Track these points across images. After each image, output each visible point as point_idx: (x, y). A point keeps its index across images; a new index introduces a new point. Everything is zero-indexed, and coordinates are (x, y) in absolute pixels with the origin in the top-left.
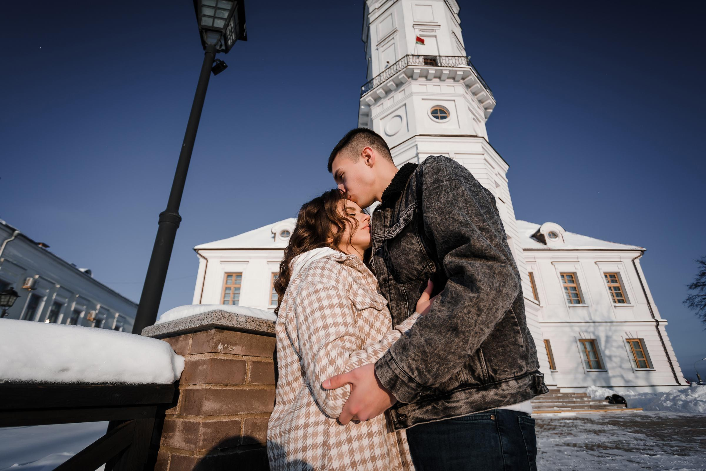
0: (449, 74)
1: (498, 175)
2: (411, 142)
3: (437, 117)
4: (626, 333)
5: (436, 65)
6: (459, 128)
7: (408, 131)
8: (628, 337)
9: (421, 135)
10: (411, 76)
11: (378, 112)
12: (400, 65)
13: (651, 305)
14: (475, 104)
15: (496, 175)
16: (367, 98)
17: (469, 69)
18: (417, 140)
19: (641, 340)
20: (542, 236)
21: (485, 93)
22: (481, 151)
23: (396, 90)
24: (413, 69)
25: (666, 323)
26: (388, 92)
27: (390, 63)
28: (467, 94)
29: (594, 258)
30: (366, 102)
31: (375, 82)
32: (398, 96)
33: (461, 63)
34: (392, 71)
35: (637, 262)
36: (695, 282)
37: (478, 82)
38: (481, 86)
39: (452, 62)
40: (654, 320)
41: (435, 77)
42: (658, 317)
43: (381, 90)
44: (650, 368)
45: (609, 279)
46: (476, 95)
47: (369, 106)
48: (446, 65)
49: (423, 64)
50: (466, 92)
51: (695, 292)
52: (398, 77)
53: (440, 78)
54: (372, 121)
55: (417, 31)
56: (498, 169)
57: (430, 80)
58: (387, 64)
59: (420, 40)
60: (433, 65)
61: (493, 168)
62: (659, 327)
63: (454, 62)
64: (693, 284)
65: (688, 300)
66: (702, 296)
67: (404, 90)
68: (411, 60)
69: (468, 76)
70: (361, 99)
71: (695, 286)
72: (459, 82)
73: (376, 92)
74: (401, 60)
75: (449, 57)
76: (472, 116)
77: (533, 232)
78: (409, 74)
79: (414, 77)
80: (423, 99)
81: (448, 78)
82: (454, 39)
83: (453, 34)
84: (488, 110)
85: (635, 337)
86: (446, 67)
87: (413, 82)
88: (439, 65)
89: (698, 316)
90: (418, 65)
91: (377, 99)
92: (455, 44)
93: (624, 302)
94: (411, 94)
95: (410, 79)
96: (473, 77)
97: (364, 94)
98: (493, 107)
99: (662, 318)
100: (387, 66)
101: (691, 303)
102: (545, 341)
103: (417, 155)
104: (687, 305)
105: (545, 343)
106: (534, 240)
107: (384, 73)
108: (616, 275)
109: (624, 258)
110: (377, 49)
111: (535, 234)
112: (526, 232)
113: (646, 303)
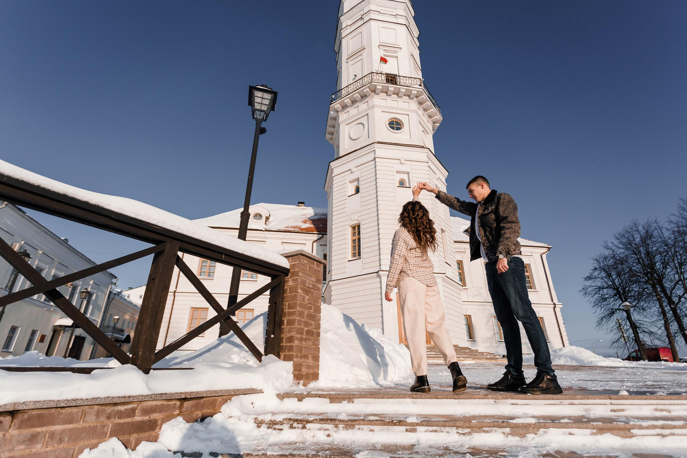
0: (406, 92)
1: (439, 180)
2: (370, 148)
3: (393, 128)
5: (396, 84)
6: (411, 138)
7: (369, 138)
9: (379, 143)
10: (374, 91)
11: (345, 118)
12: (366, 80)
13: (551, 291)
14: (425, 119)
15: (437, 179)
16: (336, 105)
17: (422, 90)
18: (375, 146)
21: (434, 110)
22: (426, 159)
23: (360, 101)
24: (376, 86)
25: (561, 306)
26: (354, 102)
27: (357, 76)
28: (419, 110)
30: (335, 108)
31: (344, 92)
32: (362, 106)
33: (416, 84)
34: (358, 85)
35: (544, 256)
36: (589, 276)
37: (428, 101)
38: (431, 104)
39: (408, 82)
40: (553, 303)
41: (394, 94)
42: (556, 301)
43: (348, 100)
46: (427, 111)
47: (337, 112)
48: (403, 84)
49: (385, 82)
50: (418, 108)
51: (589, 283)
52: (363, 90)
53: (398, 94)
54: (339, 125)
55: (382, 51)
56: (439, 175)
57: (390, 96)
58: (355, 76)
59: (384, 60)
60: (393, 84)
61: (436, 174)
62: (556, 309)
63: (410, 83)
64: (588, 277)
65: (583, 289)
66: (594, 286)
67: (367, 101)
68: (375, 78)
69: (421, 95)
70: (331, 106)
71: (589, 278)
72: (413, 100)
73: (343, 101)
74: (366, 76)
75: (407, 78)
76: (421, 128)
78: (373, 89)
79: (376, 92)
80: (382, 111)
81: (404, 95)
82: (412, 61)
83: (412, 56)
84: (436, 124)
86: (404, 86)
87: (375, 96)
88: (398, 83)
89: (590, 302)
90: (380, 82)
91: (344, 107)
92: (413, 65)
93: (531, 288)
94: (373, 106)
95: (373, 93)
96: (425, 96)
97: (334, 102)
98: (440, 122)
99: (559, 302)
100: (355, 78)
101: (585, 292)
102: (468, 317)
103: (375, 159)
104: (582, 293)
105: (467, 318)
106: (466, 234)
107: (352, 85)
108: (527, 266)
109: (535, 253)
110: (347, 62)
111: (467, 229)
112: (460, 227)
113: (548, 289)
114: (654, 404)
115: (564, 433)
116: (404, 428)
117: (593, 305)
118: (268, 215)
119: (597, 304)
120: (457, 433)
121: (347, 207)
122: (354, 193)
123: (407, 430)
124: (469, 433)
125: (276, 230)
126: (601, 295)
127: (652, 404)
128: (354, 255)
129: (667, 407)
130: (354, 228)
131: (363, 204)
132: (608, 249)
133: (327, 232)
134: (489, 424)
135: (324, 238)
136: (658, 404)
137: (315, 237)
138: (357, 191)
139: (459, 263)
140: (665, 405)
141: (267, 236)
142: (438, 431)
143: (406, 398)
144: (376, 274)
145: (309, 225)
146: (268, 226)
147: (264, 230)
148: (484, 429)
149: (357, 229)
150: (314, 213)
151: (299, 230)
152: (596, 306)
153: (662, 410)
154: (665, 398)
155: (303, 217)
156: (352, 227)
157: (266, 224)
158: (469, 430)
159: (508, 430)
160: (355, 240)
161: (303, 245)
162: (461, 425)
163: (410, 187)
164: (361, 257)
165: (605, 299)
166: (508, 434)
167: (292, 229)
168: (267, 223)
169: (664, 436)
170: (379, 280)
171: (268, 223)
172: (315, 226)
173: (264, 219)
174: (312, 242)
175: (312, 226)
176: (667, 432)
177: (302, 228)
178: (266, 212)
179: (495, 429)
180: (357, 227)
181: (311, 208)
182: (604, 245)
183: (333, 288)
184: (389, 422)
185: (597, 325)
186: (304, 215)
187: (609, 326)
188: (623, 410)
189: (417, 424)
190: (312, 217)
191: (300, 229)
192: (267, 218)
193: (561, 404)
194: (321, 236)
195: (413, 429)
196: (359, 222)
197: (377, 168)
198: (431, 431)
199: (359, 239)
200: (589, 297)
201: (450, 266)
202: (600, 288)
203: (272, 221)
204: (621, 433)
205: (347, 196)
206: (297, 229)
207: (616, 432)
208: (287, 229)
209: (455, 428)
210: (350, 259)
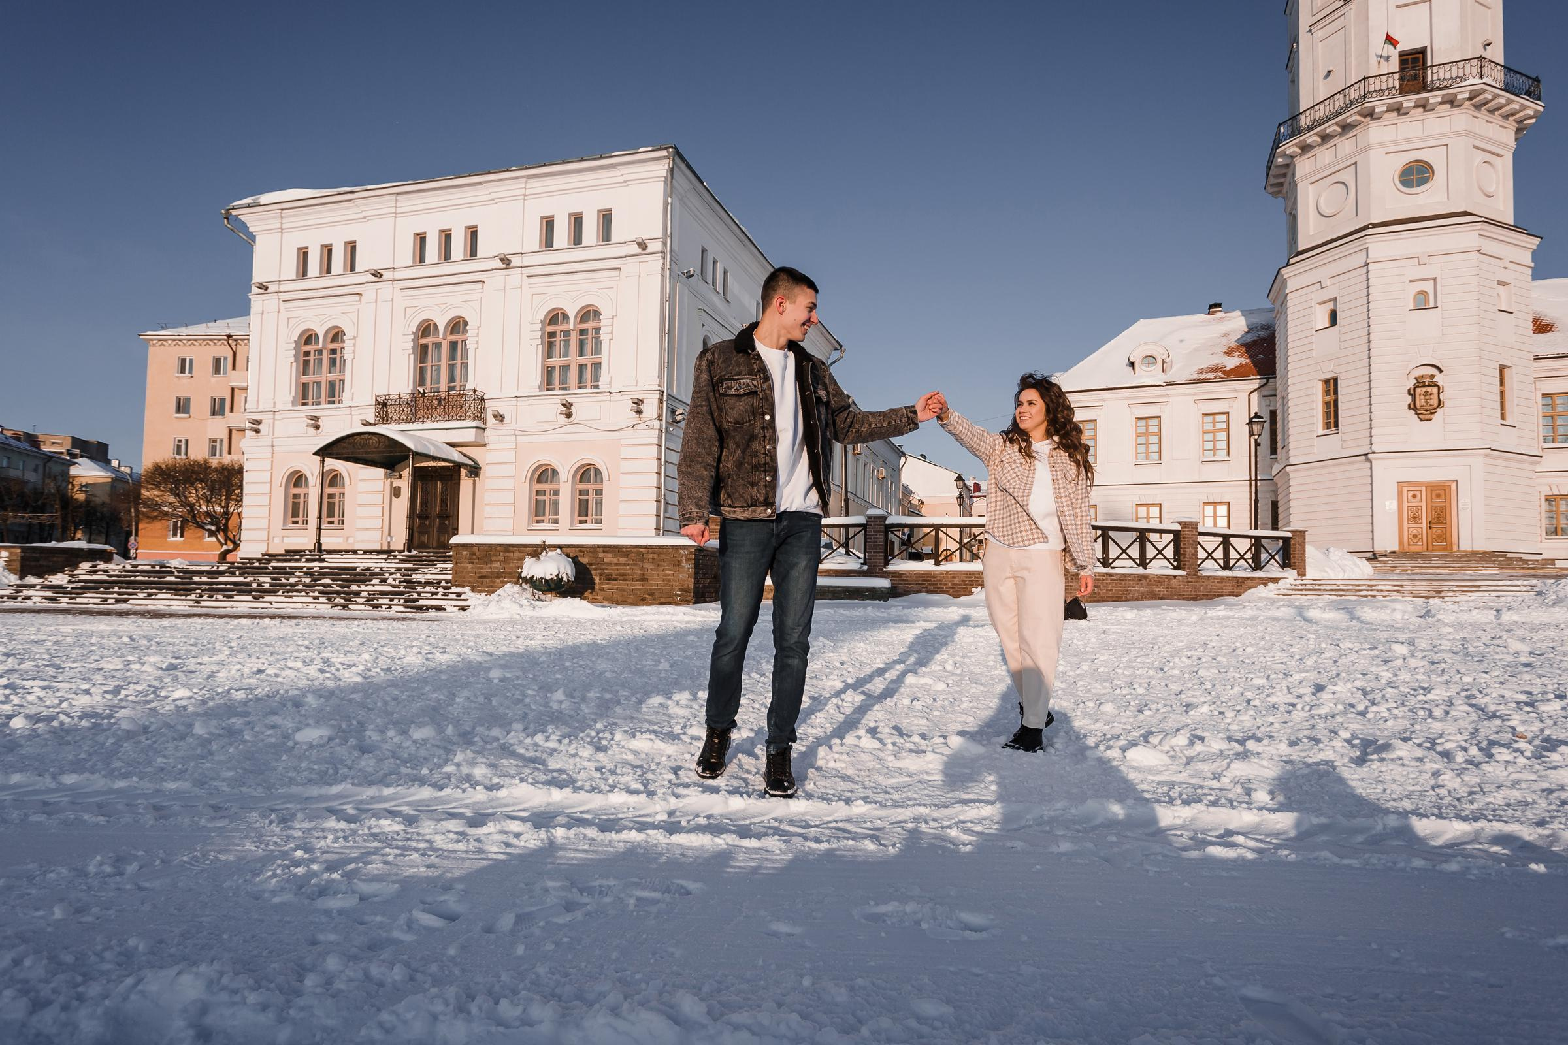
0: (1442, 100)
2: (1358, 242)
3: (1409, 184)
6: (1447, 198)
7: (1356, 213)
9: (1375, 226)
10: (1369, 116)
11: (1307, 172)
12: (1352, 95)
16: (1289, 147)
17: (1482, 86)
18: (1368, 238)
21: (1519, 102)
22: (1475, 243)
23: (1341, 135)
24: (1373, 108)
26: (1325, 138)
27: (1334, 72)
30: (1287, 154)
31: (1305, 121)
32: (1345, 145)
33: (1468, 73)
34: (1336, 105)
37: (1504, 95)
39: (1450, 75)
41: (1415, 109)
43: (1314, 137)
46: (1497, 111)
47: (1292, 157)
48: (1438, 84)
49: (1395, 91)
50: (1474, 115)
52: (1346, 118)
53: (1423, 108)
54: (1294, 183)
57: (1405, 114)
58: (1328, 75)
63: (1455, 75)
67: (1355, 136)
68: (1372, 89)
69: (1480, 95)
70: (1278, 151)
72: (1462, 107)
73: (1304, 140)
74: (1353, 85)
75: (1446, 66)
76: (1480, 158)
78: (1366, 114)
79: (1375, 115)
80: (1388, 153)
81: (1440, 106)
84: (1525, 123)
87: (1374, 123)
88: (1429, 84)
90: (1384, 97)
91: (1305, 148)
94: (1367, 148)
95: (1368, 120)
96: (1495, 93)
97: (1286, 142)
103: (1367, 264)
107: (1322, 106)
110: (1310, 31)
118: (1165, 356)
121: (1313, 348)
122: (1327, 325)
125: (1184, 381)
128: (1327, 426)
130: (1327, 383)
131: (1342, 346)
133: (1276, 374)
135: (1272, 385)
137: (1255, 384)
138: (1333, 318)
141: (1169, 392)
144: (1363, 457)
145: (1239, 359)
146: (1168, 377)
147: (1163, 384)
149: (1332, 385)
150: (1248, 326)
151: (1222, 375)
155: (1224, 340)
156: (1323, 382)
157: (1164, 372)
160: (1329, 402)
161: (1231, 402)
163: (1436, 307)
164: (1340, 431)
167: (1210, 375)
170: (1368, 464)
172: (1252, 361)
173: (1160, 363)
174: (1248, 394)
175: (1245, 361)
177: (1227, 369)
178: (1162, 351)
180: (1332, 382)
181: (1237, 313)
183: (1291, 476)
186: (1226, 335)
190: (1243, 336)
191: (1224, 372)
192: (1165, 362)
194: (1265, 381)
196: (1336, 375)
197: (1371, 282)
199: (1336, 401)
205: (1314, 330)
206: (1220, 374)
208: (1202, 376)
210: (1321, 432)
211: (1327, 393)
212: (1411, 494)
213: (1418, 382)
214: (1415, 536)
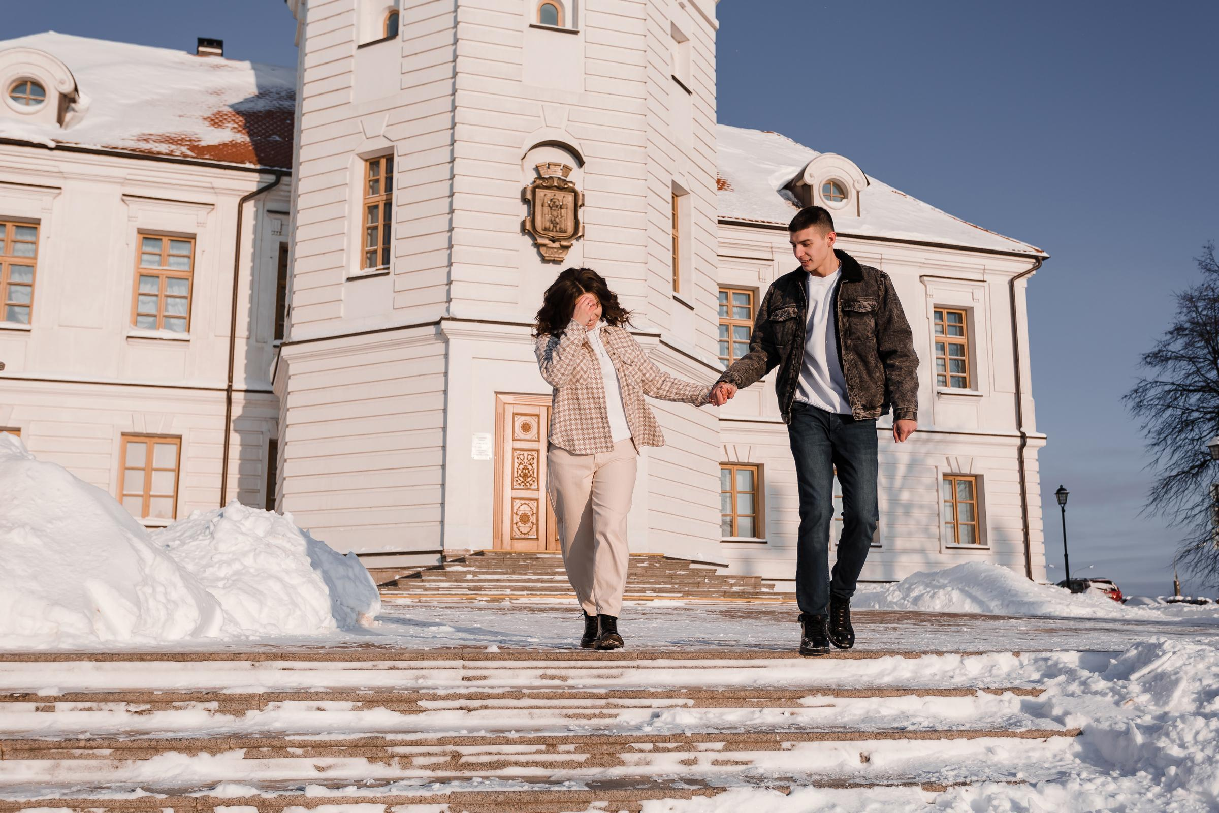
4: (947, 459)
8: (948, 470)
13: (1023, 397)
19: (979, 478)
20: (808, 188)
25: (1043, 443)
29: (922, 265)
35: (1021, 285)
36: (1156, 349)
40: (1019, 434)
42: (1029, 426)
44: (980, 543)
45: (946, 322)
51: (1151, 373)
62: (1025, 450)
64: (1155, 355)
65: (1136, 391)
66: (1166, 384)
71: (1158, 358)
77: (790, 174)
85: (966, 470)
89: (1146, 431)
93: (964, 385)
99: (1038, 431)
101: (1138, 400)
102: (755, 469)
104: (1131, 404)
105: (752, 472)
106: (788, 199)
108: (964, 314)
109: (994, 272)
111: (793, 180)
112: (773, 172)
113: (1014, 391)
114: (541, 668)
115: (309, 709)
116: (32, 706)
117: (1154, 441)
118: (67, 88)
119: (1161, 438)
120: (128, 711)
121: (352, 85)
122: (381, 37)
123: (37, 709)
124: (150, 711)
125: (99, 148)
126: (1179, 412)
127: (537, 668)
128: (370, 258)
129: (563, 673)
130: (373, 163)
131: (409, 80)
132: (1209, 270)
133: (291, 168)
134: (183, 696)
135: (284, 188)
136: (547, 668)
137: (251, 182)
138: (393, 31)
139: (749, 295)
140: (559, 668)
141: (65, 167)
142: (94, 709)
143: (83, 660)
144: (432, 330)
145: (228, 134)
146: (68, 131)
147: (52, 145)
148: (175, 704)
149: (382, 169)
150: (259, 87)
151: (189, 153)
152: (1161, 447)
153: (553, 678)
154: (560, 657)
155: (213, 100)
156: (366, 160)
157: (60, 121)
158: (148, 706)
159: (214, 705)
160: (376, 207)
161: (202, 212)
162: (135, 698)
163: (576, 33)
164: (391, 270)
165: (1187, 424)
166: (216, 711)
167: (164, 148)
168: (69, 116)
169: (470, 710)
170: (440, 347)
171: (72, 119)
172: (252, 141)
173: (52, 102)
174: (238, 200)
175: (242, 138)
176: (476, 703)
177: (203, 144)
178: (62, 74)
179: (193, 703)
180: (383, 162)
181: (247, 65)
182: (1203, 259)
183: (292, 370)
184: (6, 696)
185: (1151, 499)
186: (217, 93)
187: (1182, 504)
188: (485, 678)
189: (56, 699)
190: (247, 100)
191: (193, 148)
192: (67, 101)
193: (375, 668)
194: (271, 178)
195: (50, 707)
196: (390, 144)
198: (81, 710)
199: (388, 205)
200: (1145, 417)
201: (692, 309)
202: (1185, 390)
203: (88, 109)
204: (404, 706)
205: (355, 46)
206: (184, 149)
207: (395, 705)
208: (144, 146)
209: (124, 703)
210: (356, 271)
211: (372, 185)
212: (520, 420)
213: (540, 177)
214: (524, 519)
